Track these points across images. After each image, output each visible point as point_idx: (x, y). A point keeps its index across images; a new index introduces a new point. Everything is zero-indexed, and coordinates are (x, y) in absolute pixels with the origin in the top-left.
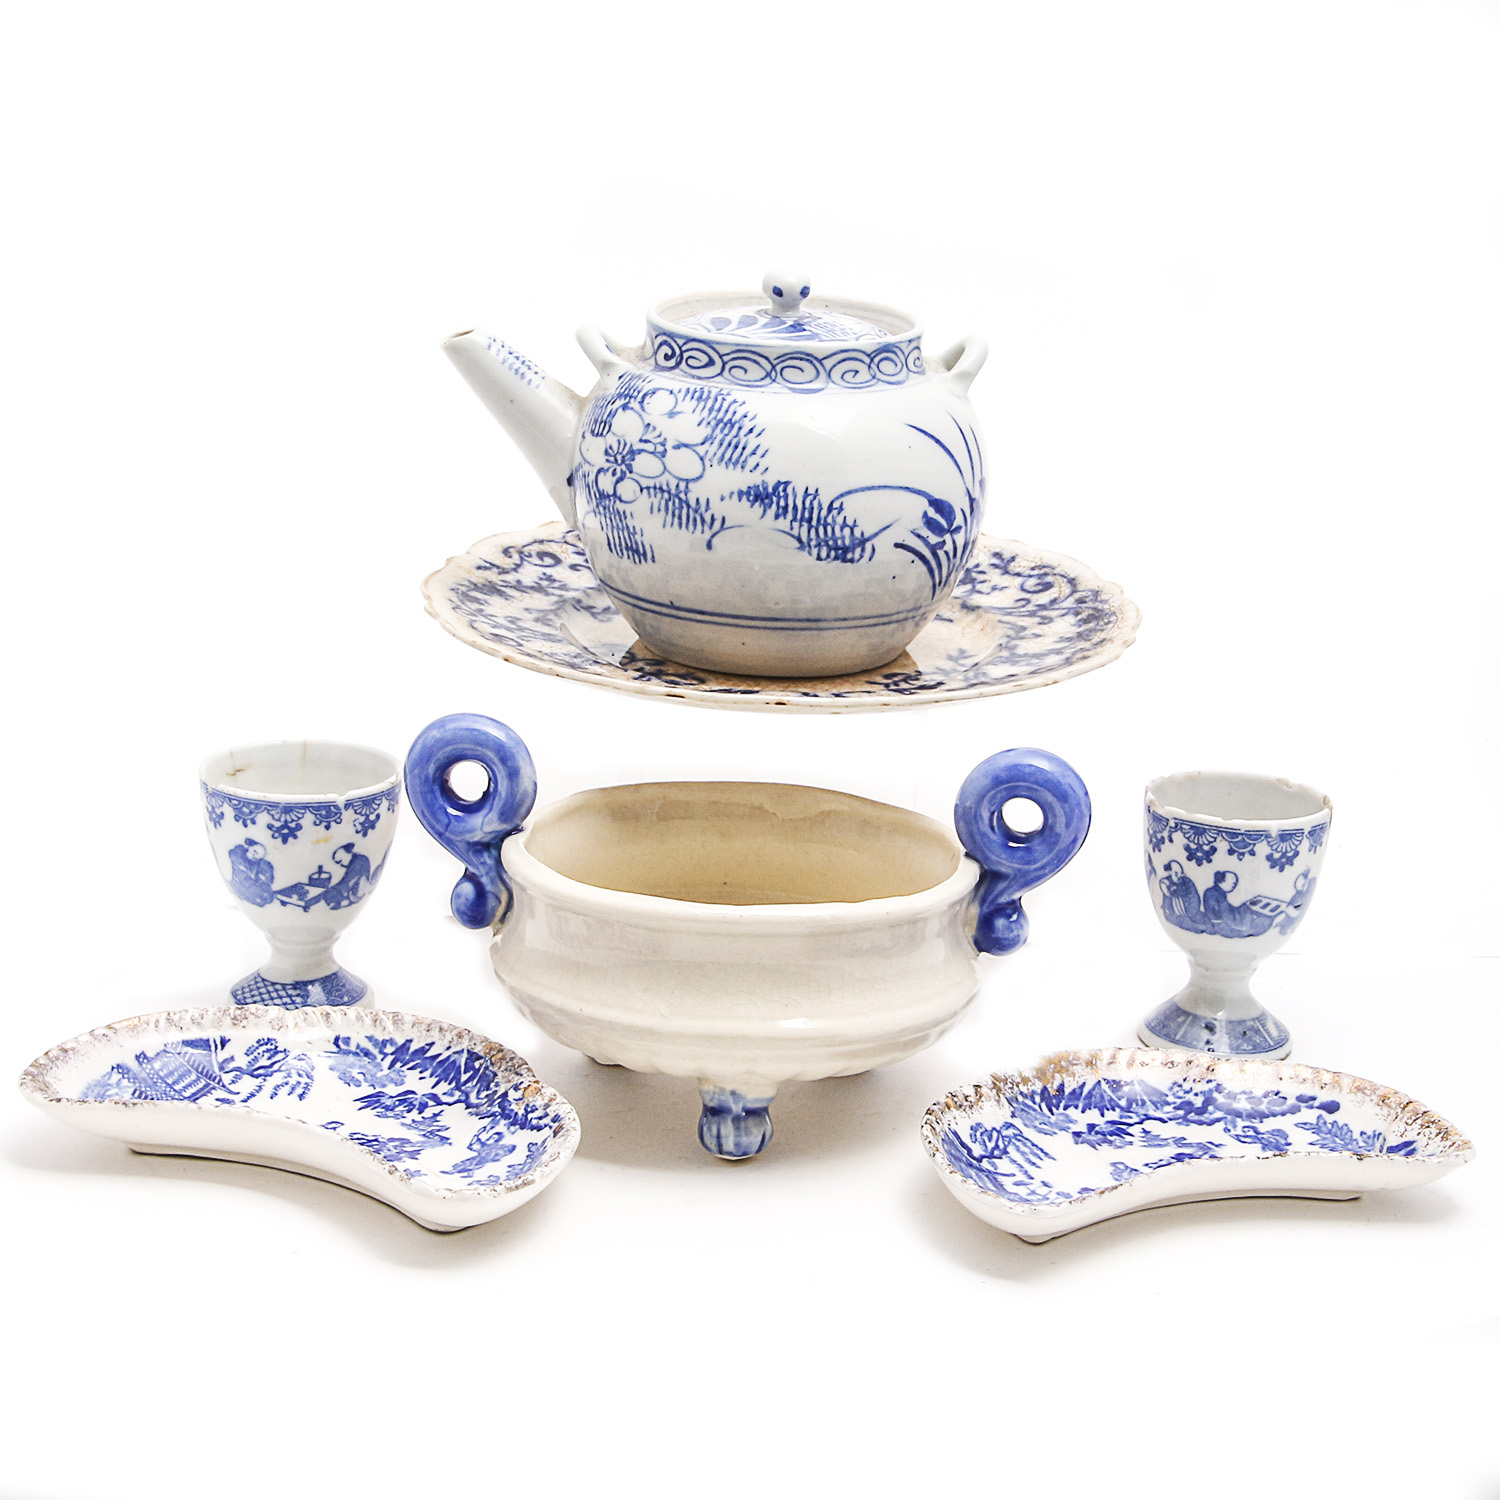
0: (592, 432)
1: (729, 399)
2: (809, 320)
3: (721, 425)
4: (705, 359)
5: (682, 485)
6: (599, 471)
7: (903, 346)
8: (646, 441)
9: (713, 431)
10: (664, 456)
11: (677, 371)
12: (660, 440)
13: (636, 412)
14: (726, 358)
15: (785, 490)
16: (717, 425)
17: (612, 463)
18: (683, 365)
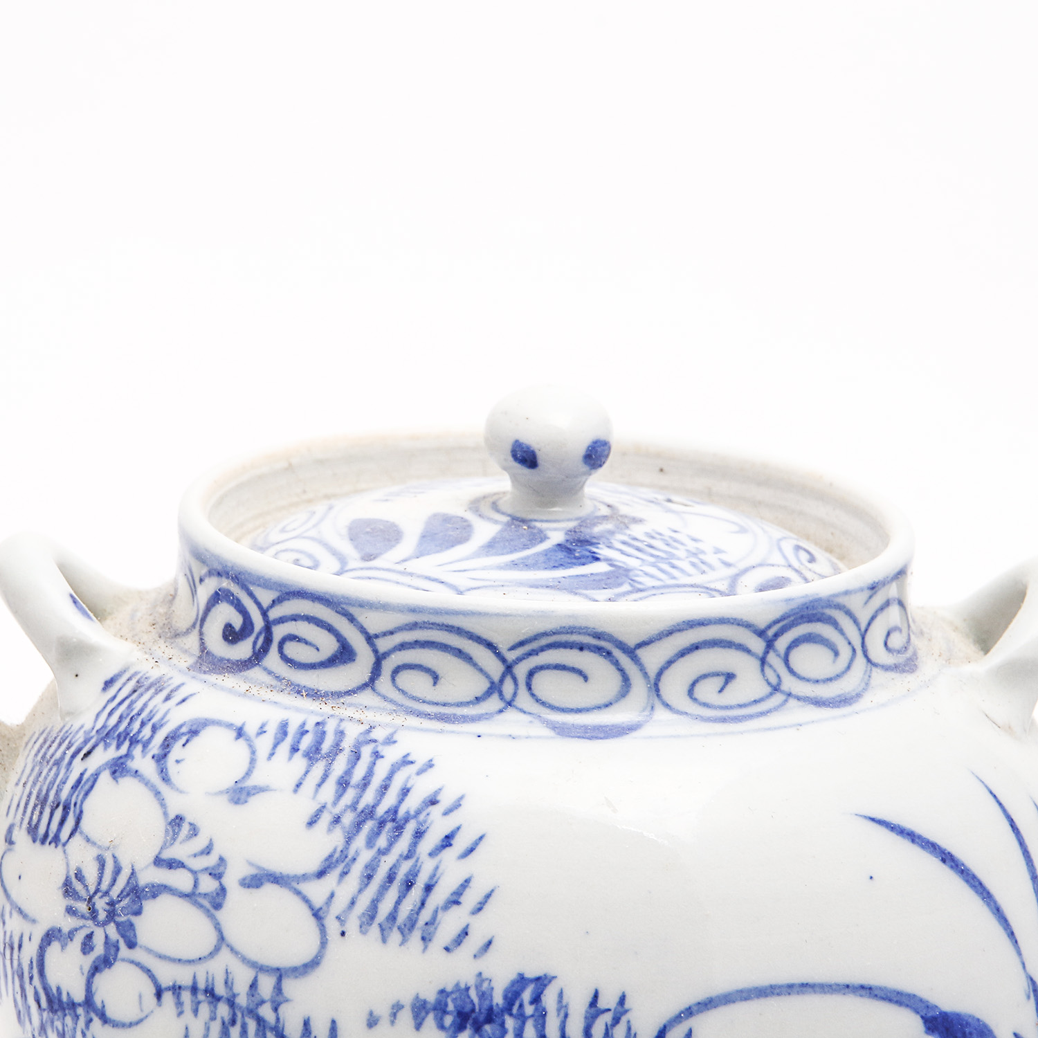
0: (32, 830)
1: (392, 755)
2: (609, 526)
3: (369, 826)
4: (329, 645)
5: (266, 985)
6: (50, 936)
7: (855, 603)
8: (172, 864)
9: (349, 840)
10: (218, 906)
11: (256, 673)
12: (211, 861)
13: (147, 783)
14: (383, 645)
15: (536, 1000)
16: (358, 826)
17: (83, 917)
18: (272, 659)
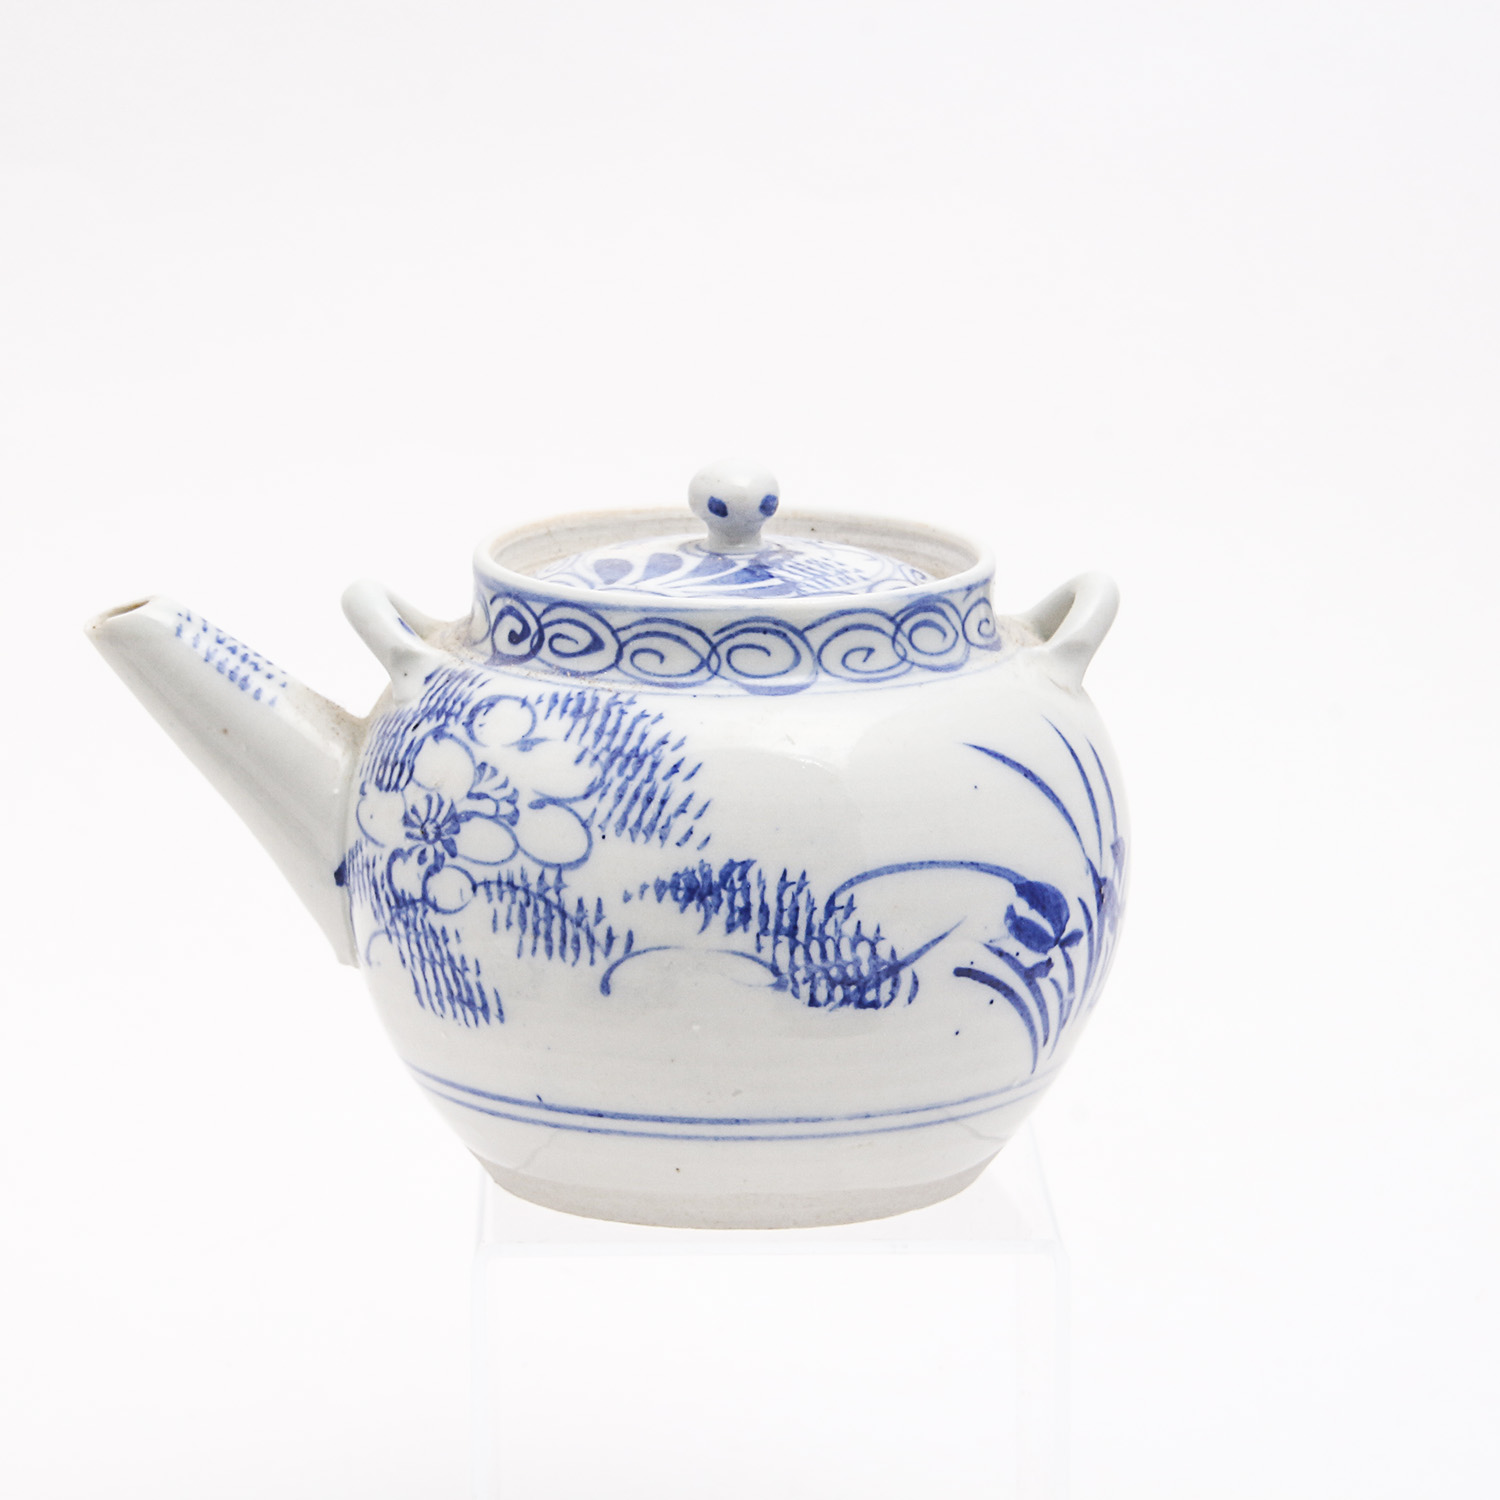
0: (379, 783)
1: (633, 711)
2: (779, 556)
3: (619, 761)
4: (585, 639)
5: (551, 876)
6: (394, 856)
7: (957, 599)
8: (480, 796)
9: (605, 772)
10: (514, 823)
11: (533, 662)
12: (507, 792)
13: (459, 742)
14: (624, 636)
15: (743, 877)
16: (611, 761)
17: (418, 839)
18: (545, 652)
